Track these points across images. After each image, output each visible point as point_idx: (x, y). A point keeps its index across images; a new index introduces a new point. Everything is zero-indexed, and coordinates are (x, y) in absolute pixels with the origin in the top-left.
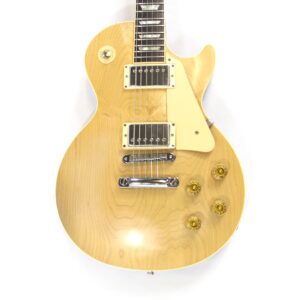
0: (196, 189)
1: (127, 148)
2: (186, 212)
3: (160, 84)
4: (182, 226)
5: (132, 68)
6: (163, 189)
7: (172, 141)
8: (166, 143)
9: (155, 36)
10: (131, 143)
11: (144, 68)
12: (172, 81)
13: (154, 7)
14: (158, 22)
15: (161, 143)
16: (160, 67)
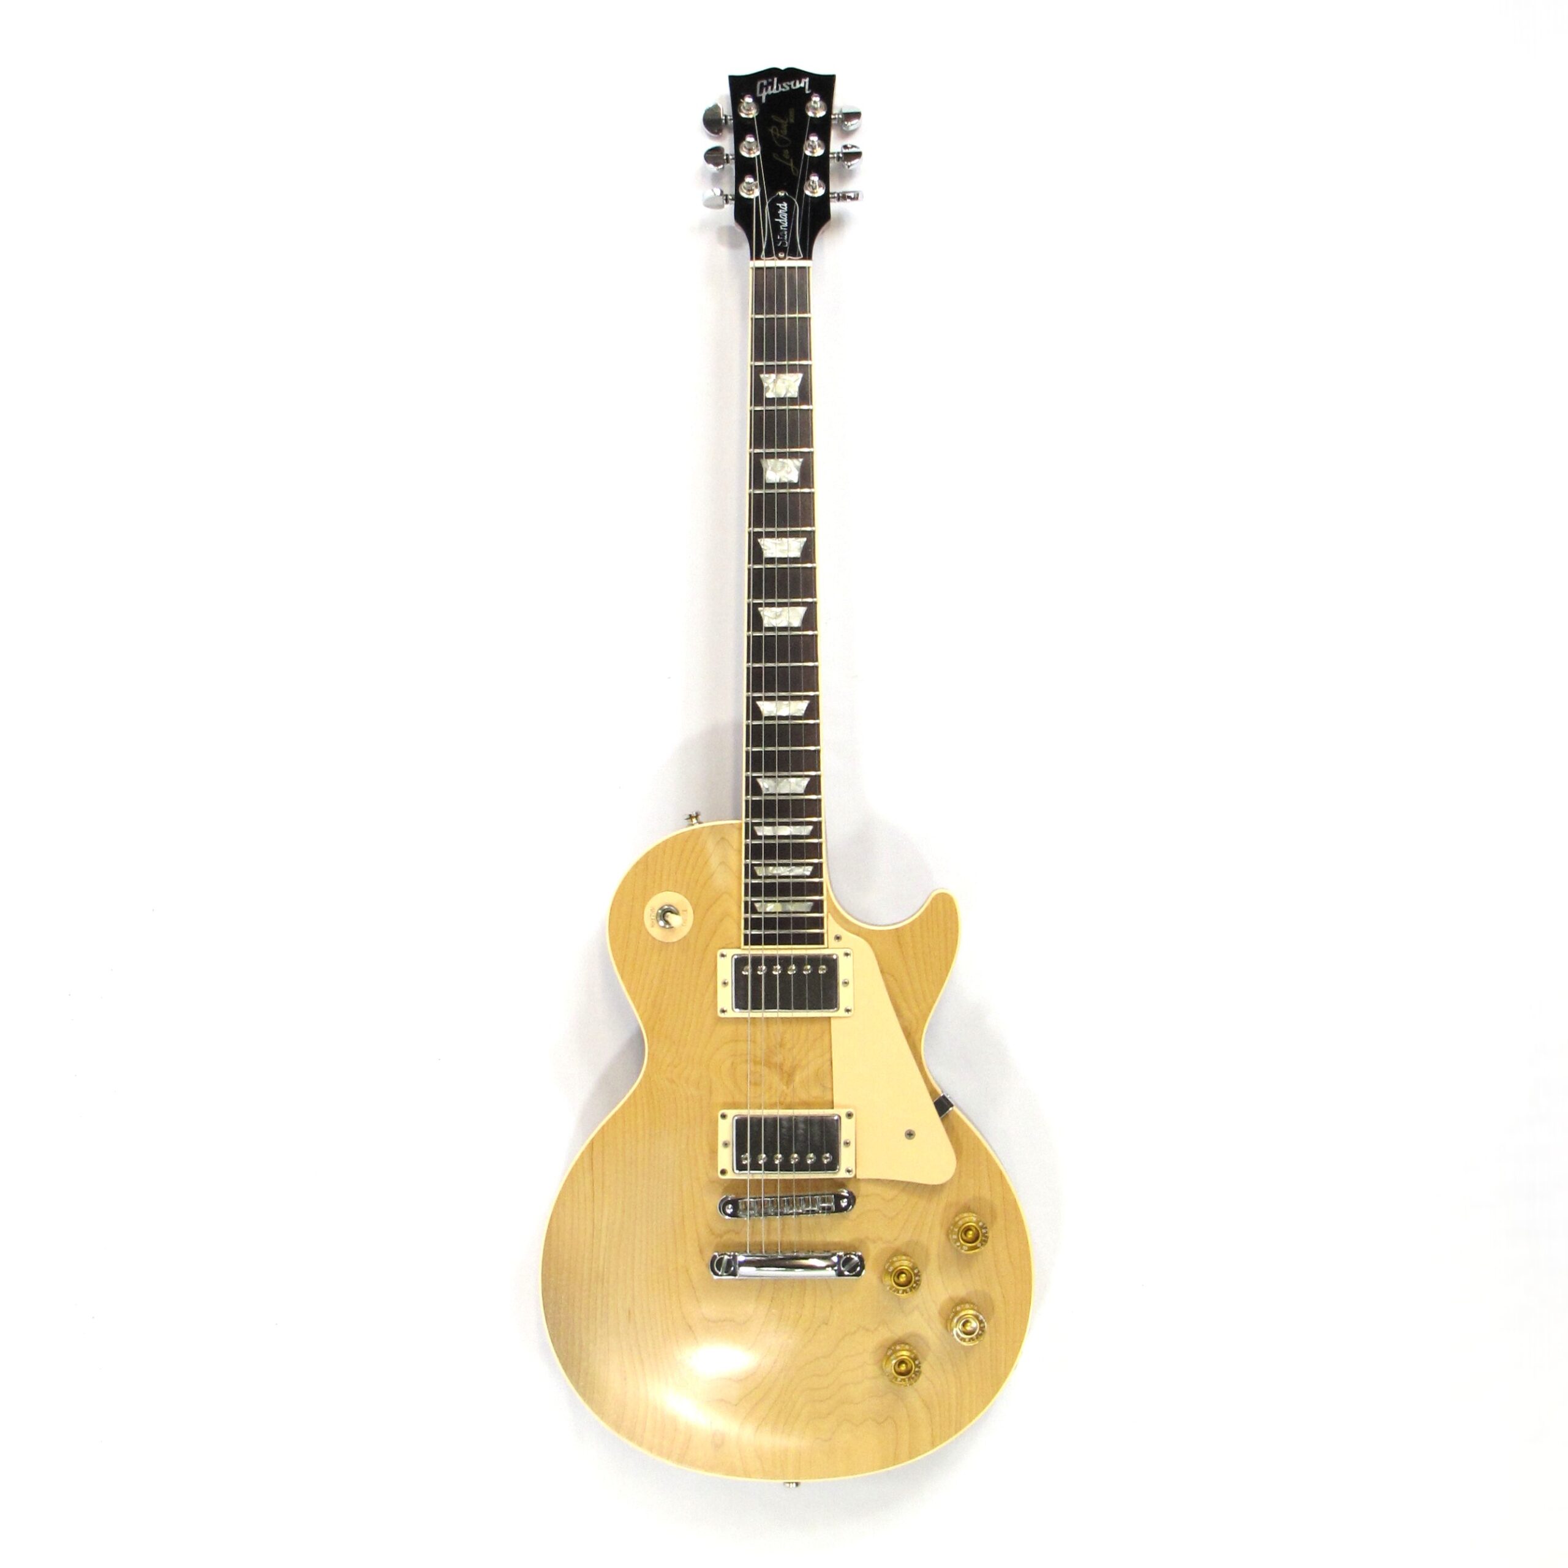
0: (908, 1281)
1: (730, 1175)
2: (886, 1334)
3: (815, 1006)
4: (872, 1369)
5: (740, 962)
6: (826, 1280)
7: (846, 1157)
8: (833, 1166)
9: (798, 871)
10: (741, 1167)
11: (770, 961)
12: (845, 996)
13: (794, 785)
14: (807, 830)
15: (818, 1166)
16: (815, 961)
